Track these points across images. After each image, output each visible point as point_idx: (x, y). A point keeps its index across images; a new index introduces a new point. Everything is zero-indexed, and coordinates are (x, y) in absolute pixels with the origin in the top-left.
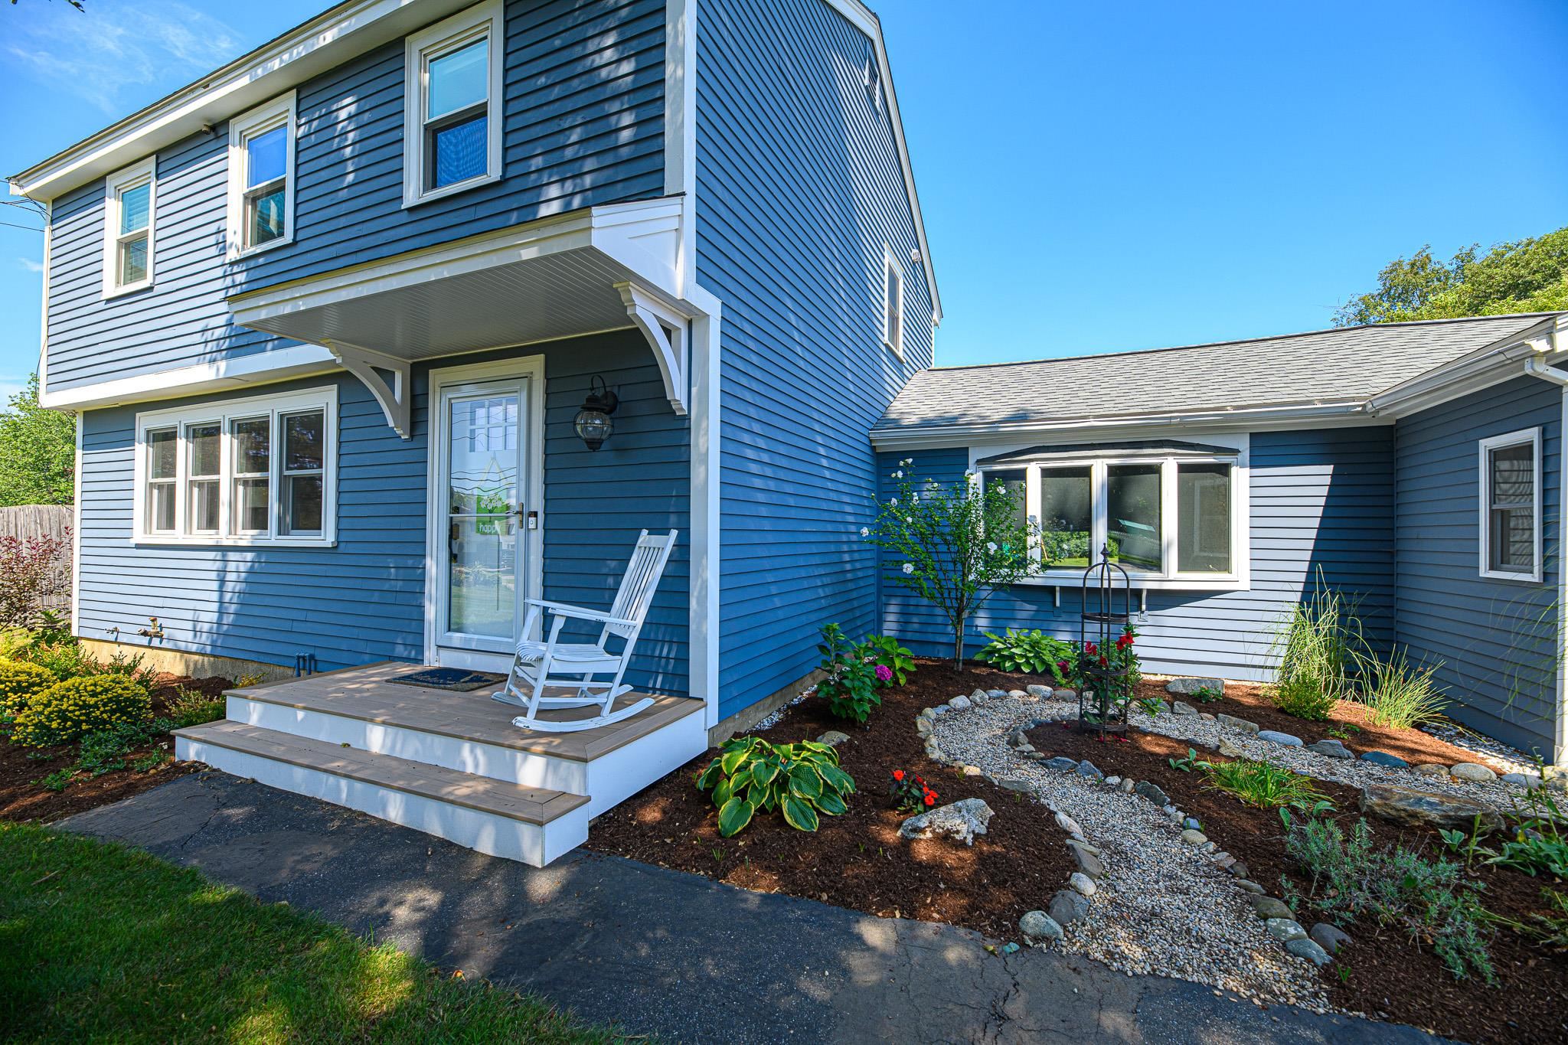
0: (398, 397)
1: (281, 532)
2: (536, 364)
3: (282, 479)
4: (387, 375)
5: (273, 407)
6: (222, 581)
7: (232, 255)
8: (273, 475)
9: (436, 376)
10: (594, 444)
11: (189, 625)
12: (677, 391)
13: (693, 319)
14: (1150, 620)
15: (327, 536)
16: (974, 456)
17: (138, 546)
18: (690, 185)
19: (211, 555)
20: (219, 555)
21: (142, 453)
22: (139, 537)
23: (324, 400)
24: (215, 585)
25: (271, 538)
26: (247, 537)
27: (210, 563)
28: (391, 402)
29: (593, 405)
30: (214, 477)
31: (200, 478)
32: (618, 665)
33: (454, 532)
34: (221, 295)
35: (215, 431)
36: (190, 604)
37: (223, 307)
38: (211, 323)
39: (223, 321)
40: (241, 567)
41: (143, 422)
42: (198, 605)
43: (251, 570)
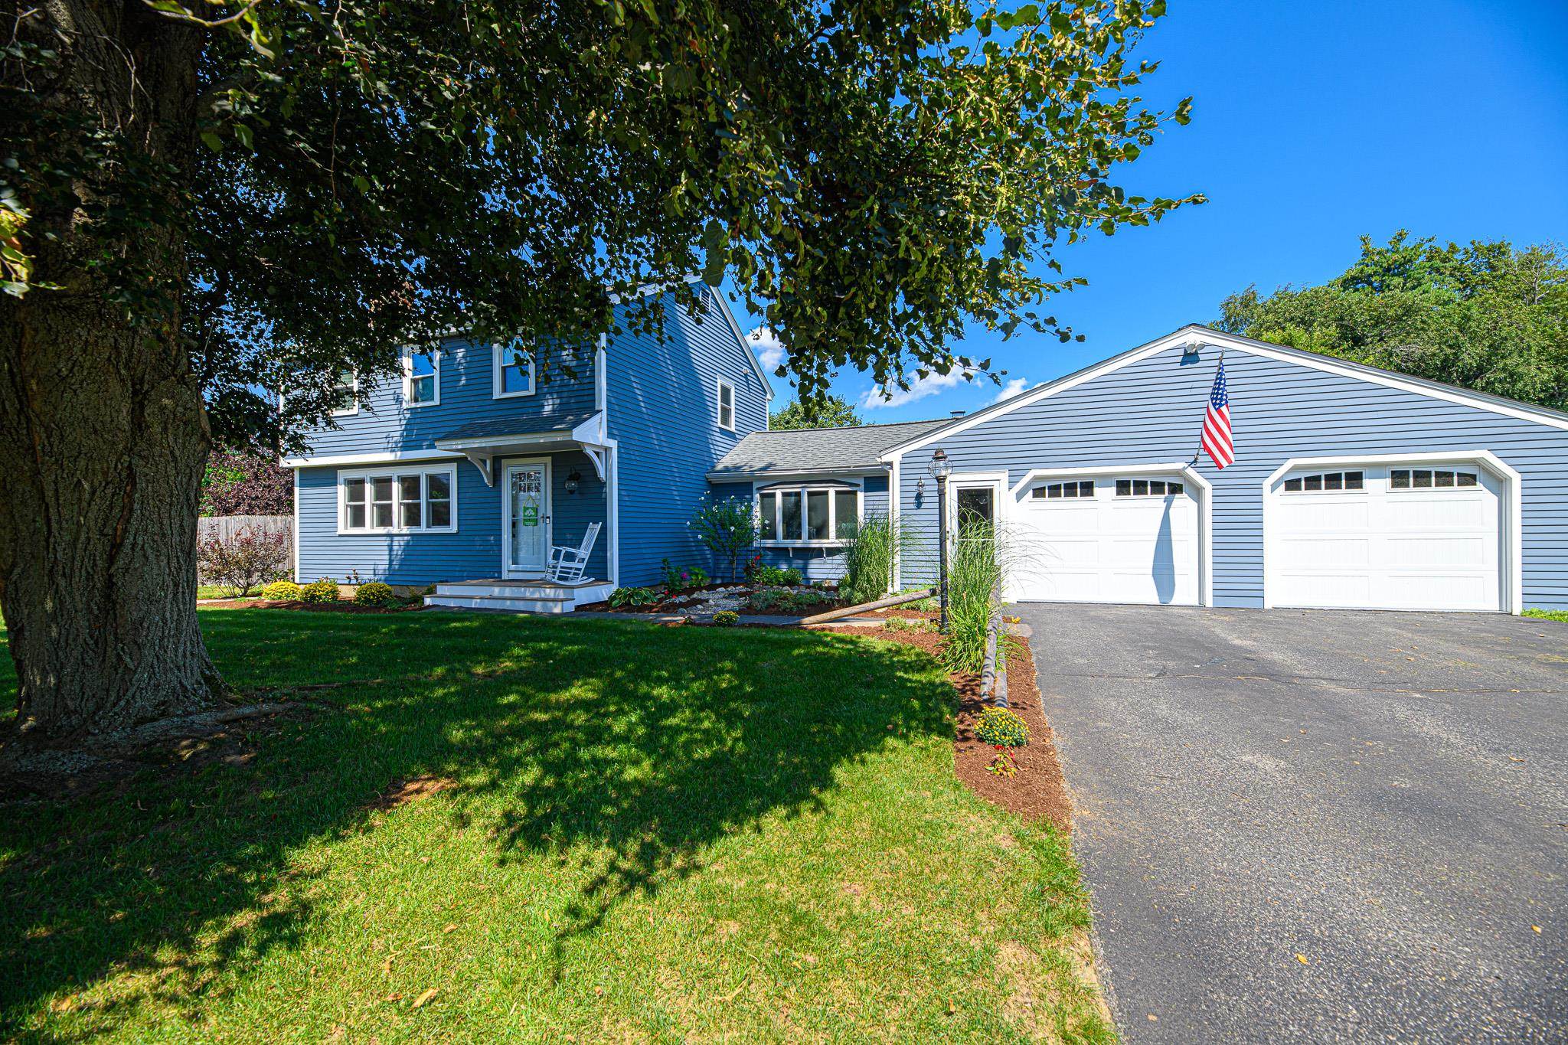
0: (488, 469)
1: (428, 526)
2: (549, 460)
3: (428, 503)
4: (484, 462)
5: (423, 472)
6: (391, 550)
7: (405, 406)
8: (423, 501)
9: (503, 461)
10: (572, 492)
11: (372, 572)
12: (602, 474)
13: (607, 449)
14: (829, 561)
15: (453, 528)
16: (755, 486)
17: (340, 536)
18: (604, 406)
19: (384, 538)
20: (388, 539)
21: (342, 490)
22: (341, 530)
23: (452, 469)
24: (387, 552)
25: (423, 529)
26: (405, 530)
27: (386, 541)
28: (486, 472)
29: (571, 478)
30: (389, 502)
31: (378, 502)
32: (582, 566)
33: (514, 525)
34: (397, 423)
35: (388, 481)
36: (373, 562)
37: (398, 428)
38: (392, 434)
39: (398, 434)
40: (402, 543)
41: (342, 475)
42: (378, 562)
43: (407, 545)
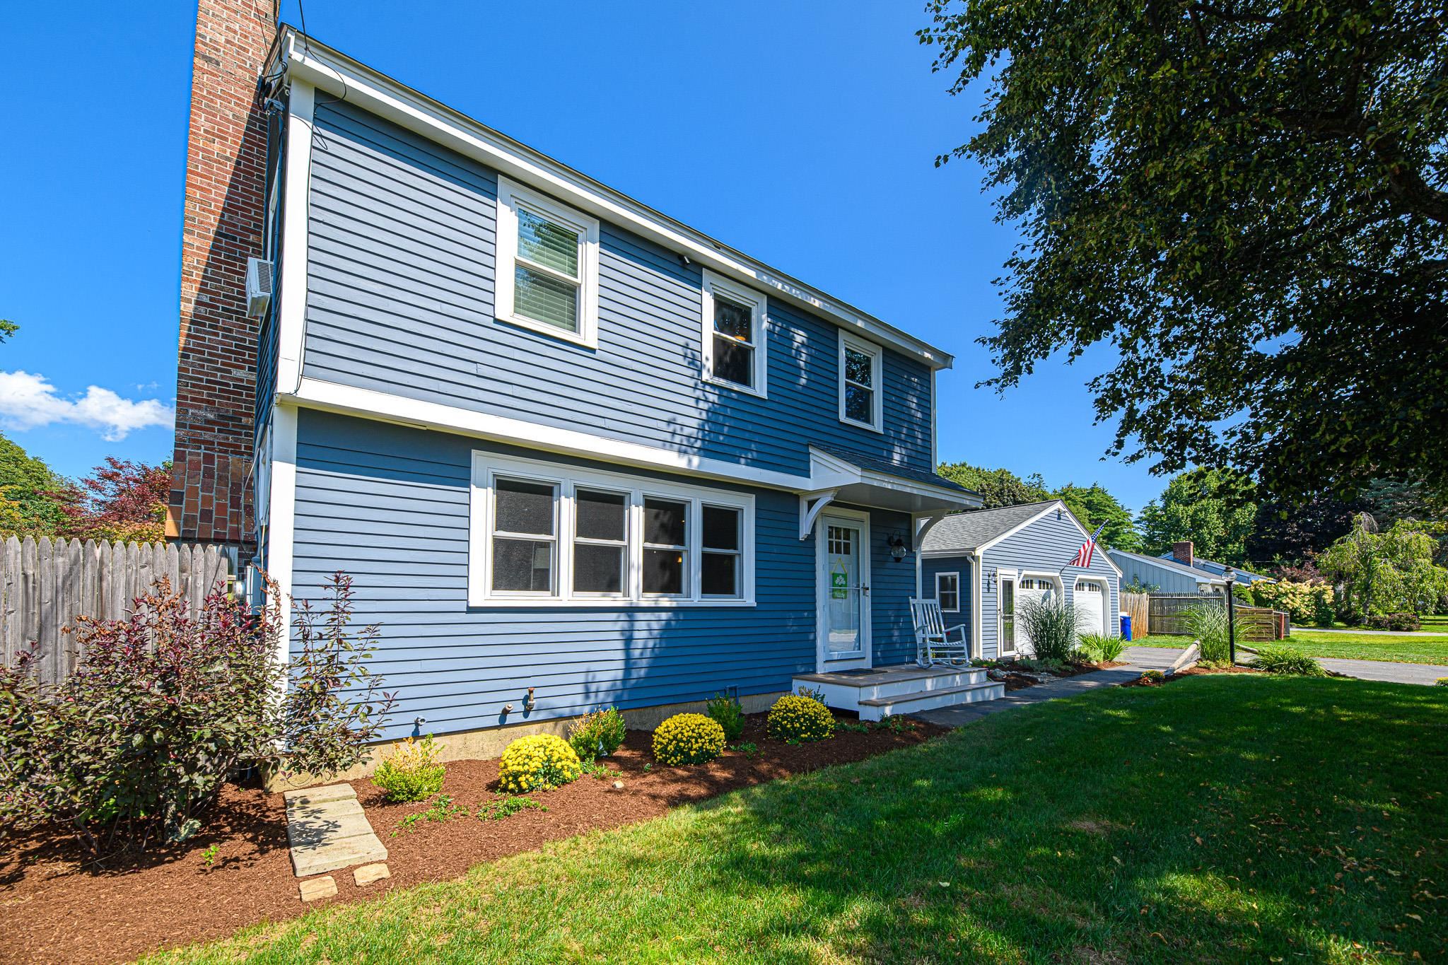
1: (701, 595)
2: (866, 516)
3: (702, 553)
4: (810, 503)
5: (697, 497)
6: (628, 641)
7: (705, 377)
8: (693, 549)
10: (898, 560)
11: (580, 689)
15: (747, 598)
17: (472, 610)
19: (613, 616)
20: (623, 616)
21: (483, 501)
22: (478, 598)
24: (620, 645)
25: (694, 600)
27: (618, 623)
29: (899, 544)
31: (589, 541)
34: (692, 402)
35: (617, 501)
36: (584, 667)
37: (695, 413)
38: (680, 420)
39: (695, 423)
40: (655, 625)
41: (482, 463)
42: (594, 666)
43: (667, 628)
